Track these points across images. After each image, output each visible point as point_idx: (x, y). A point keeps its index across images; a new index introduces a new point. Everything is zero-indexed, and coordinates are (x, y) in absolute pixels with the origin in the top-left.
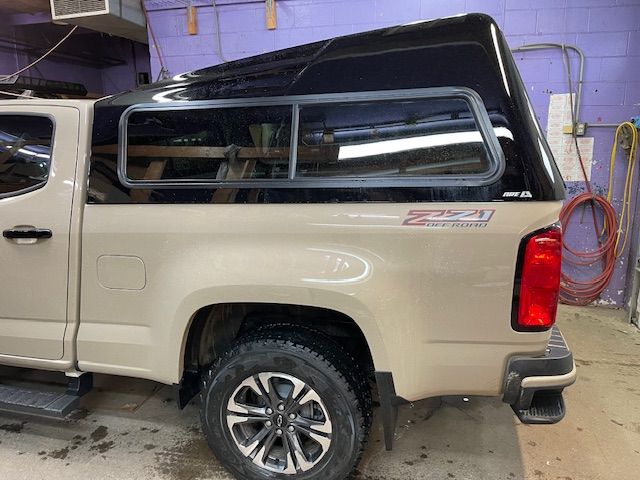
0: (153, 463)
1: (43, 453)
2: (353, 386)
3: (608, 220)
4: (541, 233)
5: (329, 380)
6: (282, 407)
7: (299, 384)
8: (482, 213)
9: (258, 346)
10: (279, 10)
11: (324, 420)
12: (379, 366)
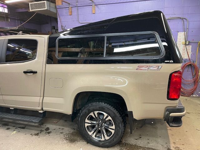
0: (63, 137)
1: (32, 134)
2: (121, 115)
3: (196, 70)
4: (175, 72)
5: (114, 113)
6: (100, 121)
7: (106, 115)
8: (159, 67)
9: (94, 104)
10: (96, 8)
11: (113, 125)
12: (129, 109)
